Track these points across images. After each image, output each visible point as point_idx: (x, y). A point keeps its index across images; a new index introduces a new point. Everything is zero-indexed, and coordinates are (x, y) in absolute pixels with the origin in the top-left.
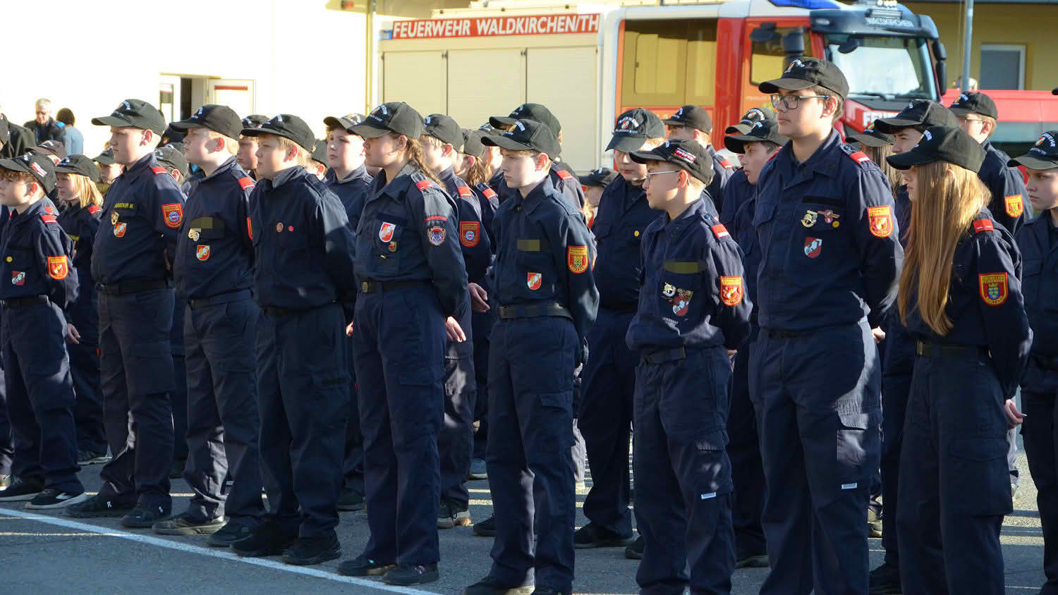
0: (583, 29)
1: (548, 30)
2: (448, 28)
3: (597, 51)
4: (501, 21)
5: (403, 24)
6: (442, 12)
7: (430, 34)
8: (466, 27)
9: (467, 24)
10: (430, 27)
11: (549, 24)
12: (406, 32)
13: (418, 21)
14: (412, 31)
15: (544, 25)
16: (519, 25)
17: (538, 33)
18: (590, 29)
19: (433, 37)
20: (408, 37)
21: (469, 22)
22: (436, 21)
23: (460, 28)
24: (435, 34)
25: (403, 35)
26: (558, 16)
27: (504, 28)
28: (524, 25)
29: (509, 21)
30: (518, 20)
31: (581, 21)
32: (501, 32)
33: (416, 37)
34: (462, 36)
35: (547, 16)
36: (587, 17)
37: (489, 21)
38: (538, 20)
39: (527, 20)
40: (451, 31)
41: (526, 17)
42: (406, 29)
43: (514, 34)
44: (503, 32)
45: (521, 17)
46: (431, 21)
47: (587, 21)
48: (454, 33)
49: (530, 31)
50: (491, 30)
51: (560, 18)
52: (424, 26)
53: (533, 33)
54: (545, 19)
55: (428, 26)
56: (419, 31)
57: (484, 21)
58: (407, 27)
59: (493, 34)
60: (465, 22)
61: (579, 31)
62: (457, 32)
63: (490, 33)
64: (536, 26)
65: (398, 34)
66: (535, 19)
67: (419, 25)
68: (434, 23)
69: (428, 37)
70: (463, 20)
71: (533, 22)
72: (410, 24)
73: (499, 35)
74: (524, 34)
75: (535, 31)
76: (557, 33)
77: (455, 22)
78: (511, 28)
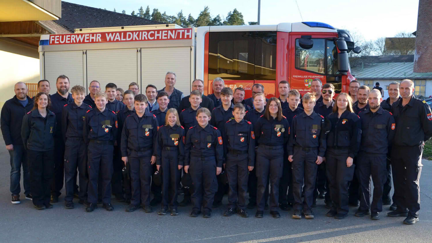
0: (181, 37)
1: (156, 38)
2: (86, 38)
3: (191, 49)
4: (122, 34)
5: (56, 37)
6: (81, 30)
7: (75, 42)
8: (99, 38)
9: (99, 36)
10: (75, 38)
11: (156, 35)
12: (59, 41)
13: (66, 35)
14: (62, 40)
15: (152, 35)
16: (135, 36)
17: (149, 40)
18: (186, 37)
19: (76, 43)
20: (60, 43)
21: (100, 35)
22: (78, 35)
23: (94, 38)
24: (78, 42)
25: (56, 42)
26: (162, 30)
27: (125, 37)
28: (138, 36)
29: (128, 33)
30: (134, 33)
31: (179, 33)
32: (122, 39)
33: (65, 43)
34: (96, 42)
35: (154, 31)
36: (183, 31)
37: (114, 34)
38: (148, 33)
39: (141, 33)
40: (89, 40)
41: (139, 31)
42: (58, 39)
43: (132, 40)
44: (125, 40)
45: (136, 32)
46: (75, 35)
47: (183, 33)
48: (90, 41)
49: (143, 39)
50: (116, 38)
51: (164, 32)
52: (70, 37)
53: (145, 40)
54: (153, 32)
55: (73, 37)
56: (67, 40)
57: (110, 34)
58: (59, 38)
59: (117, 41)
60: (98, 35)
61: (178, 38)
62: (93, 40)
63: (115, 40)
64: (147, 36)
65: (53, 42)
66: (146, 33)
67: (67, 37)
68: (76, 36)
69: (73, 43)
70: (96, 33)
71: (145, 34)
72: (61, 36)
73: (121, 41)
74: (139, 40)
75: (146, 38)
76: (162, 39)
77: (91, 35)
78: (129, 37)
